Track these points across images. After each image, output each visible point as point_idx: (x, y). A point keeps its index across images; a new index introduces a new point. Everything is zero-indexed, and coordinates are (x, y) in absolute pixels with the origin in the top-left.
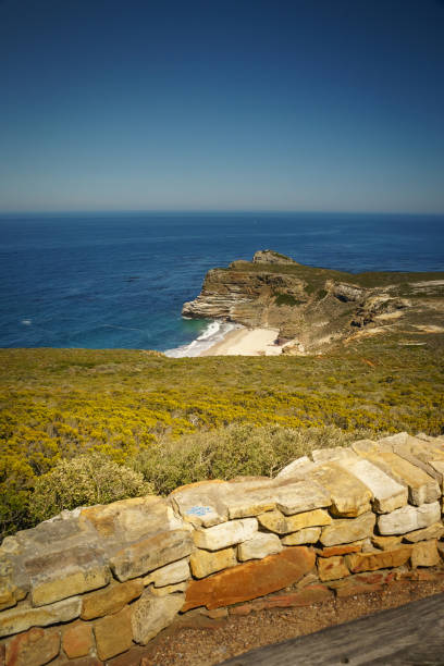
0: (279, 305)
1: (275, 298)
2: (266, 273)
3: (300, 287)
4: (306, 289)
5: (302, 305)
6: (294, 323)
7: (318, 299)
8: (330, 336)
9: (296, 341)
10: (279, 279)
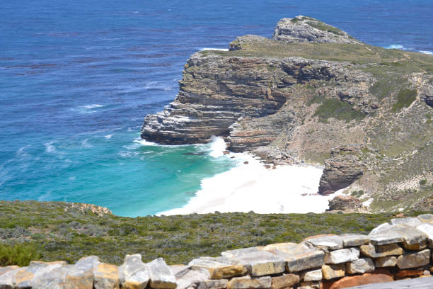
0: (323, 119)
1: (315, 106)
2: (299, 60)
3: (364, 87)
4: (373, 90)
5: (367, 120)
6: (351, 152)
7: (397, 108)
8: (420, 178)
9: (355, 187)
10: (324, 71)
